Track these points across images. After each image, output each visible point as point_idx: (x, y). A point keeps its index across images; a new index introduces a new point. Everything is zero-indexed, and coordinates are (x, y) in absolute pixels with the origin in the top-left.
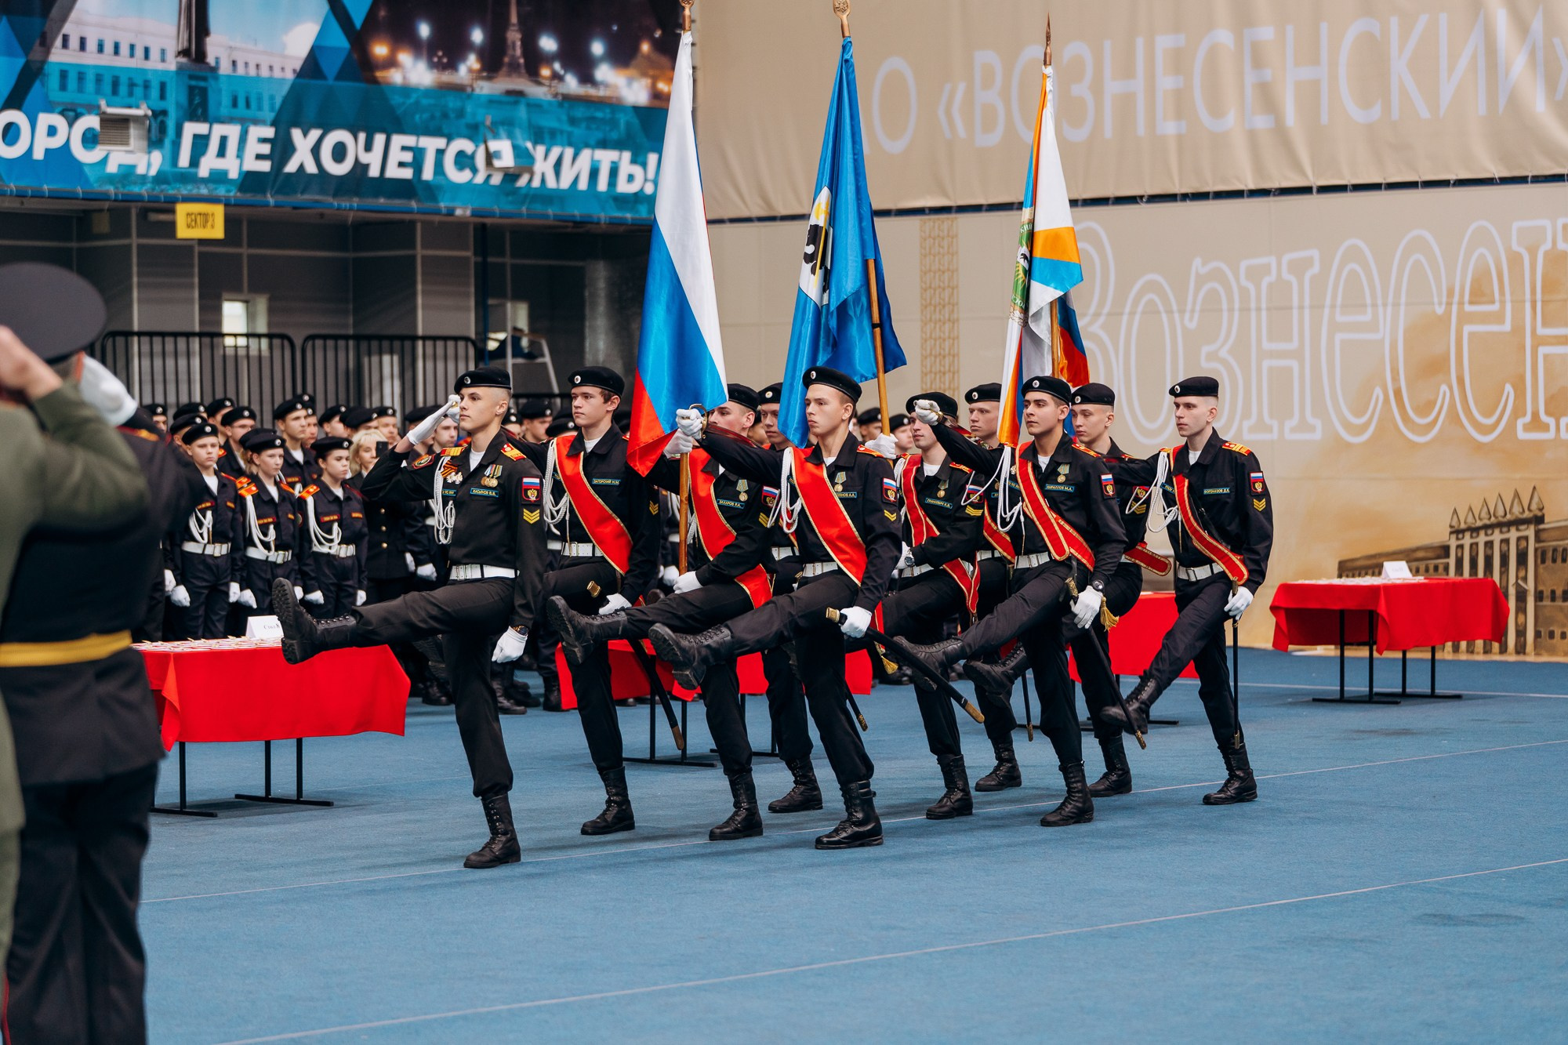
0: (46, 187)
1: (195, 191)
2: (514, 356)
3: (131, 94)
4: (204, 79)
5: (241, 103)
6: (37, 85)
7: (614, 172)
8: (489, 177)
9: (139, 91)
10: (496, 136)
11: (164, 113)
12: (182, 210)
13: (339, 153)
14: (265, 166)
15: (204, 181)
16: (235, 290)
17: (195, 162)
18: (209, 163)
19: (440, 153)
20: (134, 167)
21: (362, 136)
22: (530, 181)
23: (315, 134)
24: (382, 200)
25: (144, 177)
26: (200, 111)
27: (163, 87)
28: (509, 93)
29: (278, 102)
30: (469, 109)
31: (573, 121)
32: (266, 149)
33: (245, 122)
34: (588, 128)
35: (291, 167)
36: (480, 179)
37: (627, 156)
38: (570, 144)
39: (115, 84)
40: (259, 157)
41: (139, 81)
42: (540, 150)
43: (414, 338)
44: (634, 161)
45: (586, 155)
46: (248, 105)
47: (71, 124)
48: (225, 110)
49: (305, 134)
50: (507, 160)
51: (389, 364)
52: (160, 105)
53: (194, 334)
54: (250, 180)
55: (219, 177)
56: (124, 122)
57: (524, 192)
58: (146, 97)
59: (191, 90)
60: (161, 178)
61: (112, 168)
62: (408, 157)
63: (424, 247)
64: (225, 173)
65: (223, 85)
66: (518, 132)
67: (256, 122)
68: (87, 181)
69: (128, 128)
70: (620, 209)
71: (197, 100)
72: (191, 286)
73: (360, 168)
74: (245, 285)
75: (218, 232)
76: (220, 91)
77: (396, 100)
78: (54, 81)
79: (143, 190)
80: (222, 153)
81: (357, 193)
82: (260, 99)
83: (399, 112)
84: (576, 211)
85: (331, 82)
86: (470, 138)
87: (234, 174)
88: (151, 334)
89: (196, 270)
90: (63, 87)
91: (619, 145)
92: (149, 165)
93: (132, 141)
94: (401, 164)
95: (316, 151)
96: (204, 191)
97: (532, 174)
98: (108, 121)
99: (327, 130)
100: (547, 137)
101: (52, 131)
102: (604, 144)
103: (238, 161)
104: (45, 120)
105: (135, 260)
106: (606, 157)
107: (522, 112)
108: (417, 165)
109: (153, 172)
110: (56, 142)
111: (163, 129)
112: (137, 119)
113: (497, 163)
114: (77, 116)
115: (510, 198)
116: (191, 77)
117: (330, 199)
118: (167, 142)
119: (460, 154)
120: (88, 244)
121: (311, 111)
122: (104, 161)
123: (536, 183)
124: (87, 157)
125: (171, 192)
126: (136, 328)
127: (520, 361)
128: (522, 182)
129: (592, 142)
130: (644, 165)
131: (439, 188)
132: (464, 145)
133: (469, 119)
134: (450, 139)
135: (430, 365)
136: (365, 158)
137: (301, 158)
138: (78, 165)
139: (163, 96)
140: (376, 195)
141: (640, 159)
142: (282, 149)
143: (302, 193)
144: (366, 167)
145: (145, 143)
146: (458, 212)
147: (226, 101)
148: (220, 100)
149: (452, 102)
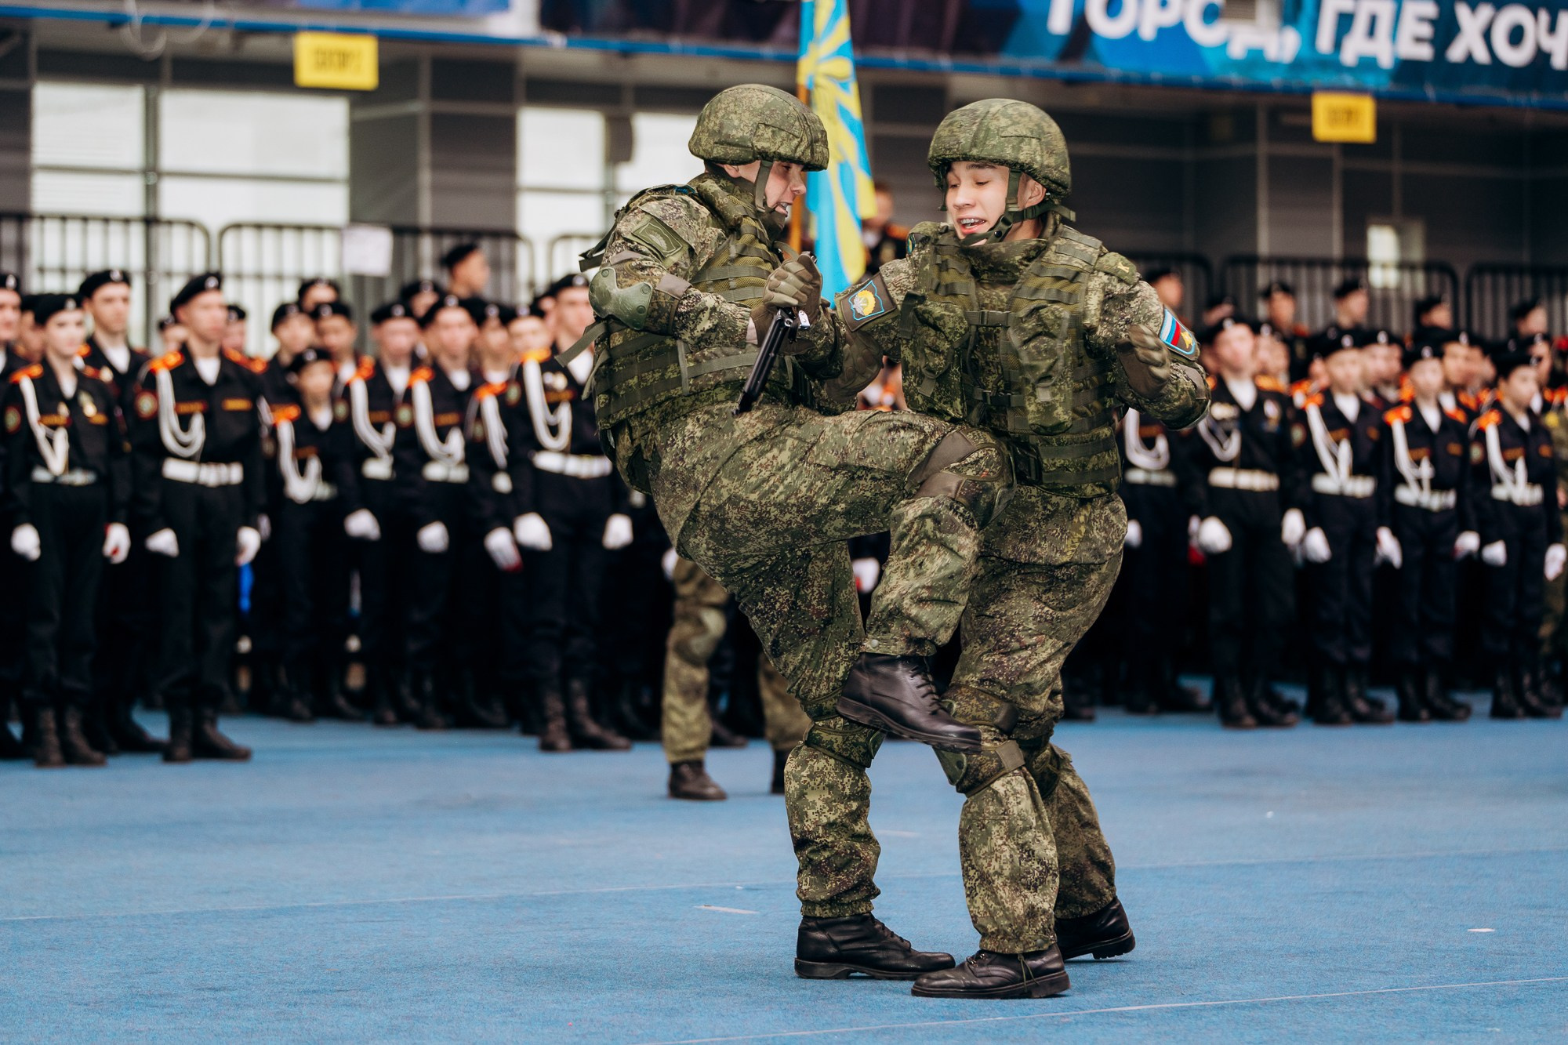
1: (1338, 82)
12: (1322, 105)
13: (1516, 36)
14: (1425, 52)
15: (1350, 68)
16: (1385, 214)
17: (1338, 44)
18: (1355, 48)
20: (1263, 50)
21: (1544, 15)
23: (1485, 12)
25: (1275, 65)
32: (1426, 30)
35: (1456, 53)
40: (1419, 40)
49: (1474, 11)
54: (1407, 69)
55: (1368, 64)
60: (1297, 65)
61: (1237, 51)
64: (1375, 59)
68: (1205, 65)
69: (1256, 3)
73: (1542, 57)
74: (1397, 207)
75: (1364, 129)
79: (1274, 79)
80: (1371, 32)
81: (1540, 89)
87: (1386, 61)
88: (1281, 262)
92: (1282, 48)
93: (1260, 17)
95: (1487, 33)
96: (1348, 80)
99: (1500, 5)
103: (1391, 45)
105: (1262, 174)
109: (1287, 57)
110: (1169, 18)
111: (1298, 4)
117: (1504, 94)
118: (1304, 18)
120: (1205, 154)
122: (1227, 42)
124: (1205, 35)
126: (1263, 253)
136: (1547, 43)
137: (1468, 44)
138: (1195, 47)
140: (1561, 88)
142: (1445, 29)
143: (1470, 87)
144: (1550, 55)
145: (1276, 20)
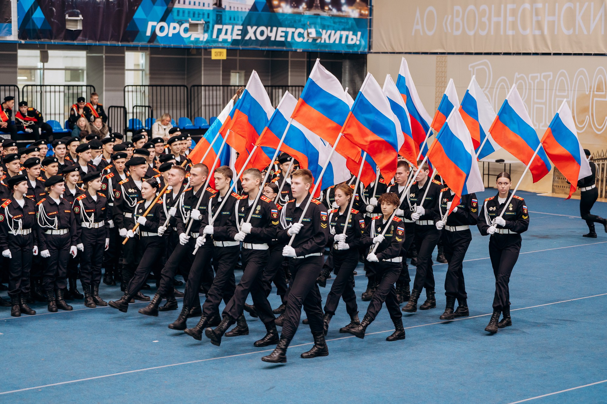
0: (172, 45)
1: (218, 45)
3: (199, 17)
4: (221, 12)
5: (232, 19)
6: (170, 15)
7: (347, 38)
8: (308, 40)
9: (201, 16)
10: (310, 28)
11: (209, 22)
12: (213, 51)
13: (262, 33)
14: (239, 38)
15: (221, 42)
16: (235, 70)
17: (218, 37)
18: (222, 37)
19: (293, 33)
20: (199, 38)
21: (269, 28)
22: (321, 41)
23: (255, 28)
24: (275, 47)
25: (202, 41)
26: (220, 22)
27: (208, 15)
28: (315, 14)
29: (244, 19)
30: (302, 19)
31: (334, 23)
32: (240, 32)
33: (233, 25)
34: (339, 25)
35: (247, 38)
36: (305, 40)
37: (351, 33)
38: (333, 30)
39: (194, 14)
40: (238, 35)
41: (201, 13)
42: (324, 31)
44: (353, 34)
45: (338, 33)
46: (234, 20)
47: (180, 26)
48: (227, 21)
49: (252, 28)
50: (314, 35)
51: (280, 92)
52: (207, 20)
53: (220, 86)
54: (235, 42)
55: (225, 41)
56: (196, 25)
57: (319, 44)
58: (203, 18)
59: (217, 15)
60: (207, 42)
61: (192, 39)
62: (283, 34)
63: (291, 58)
64: (227, 40)
65: (227, 14)
66: (317, 26)
67: (237, 24)
68: (185, 43)
69: (198, 27)
70: (349, 48)
71: (219, 18)
72: (220, 70)
73: (268, 38)
74: (238, 68)
75: (224, 57)
76: (226, 15)
77: (280, 17)
78: (175, 13)
79: (201, 45)
80: (226, 34)
81: (268, 45)
82: (238, 17)
83: (281, 21)
84: (334, 49)
85: (260, 12)
86: (303, 28)
87: (230, 40)
88: (208, 86)
89: (221, 65)
90: (178, 15)
91: (349, 30)
92: (204, 38)
93: (199, 30)
94: (281, 36)
95: (255, 33)
96: (220, 45)
97: (321, 39)
98: (191, 25)
99: (258, 26)
100: (326, 28)
101: (174, 28)
102: (344, 29)
103: (231, 36)
104: (172, 25)
105: (203, 62)
106: (344, 33)
107: (319, 20)
108: (286, 37)
109: (205, 40)
110: (176, 31)
111: (208, 27)
112: (200, 24)
113: (310, 36)
114: (182, 24)
115: (314, 46)
116: (217, 12)
117: (259, 47)
118: (210, 31)
119: (300, 33)
120: (190, 57)
121: (254, 20)
122: (190, 37)
123: (323, 41)
124: (185, 35)
125: (210, 46)
126: (203, 84)
128: (318, 41)
129: (340, 29)
130: (356, 36)
131: (293, 43)
132: (301, 30)
133: (302, 23)
134: (296, 28)
136: (270, 35)
137: (250, 35)
138: (182, 38)
139: (208, 17)
140: (273, 45)
141: (355, 34)
142: (244, 32)
143: (251, 45)
144: (270, 37)
145: (203, 31)
146: (298, 51)
147: (228, 18)
148: (226, 18)
149: (297, 18)
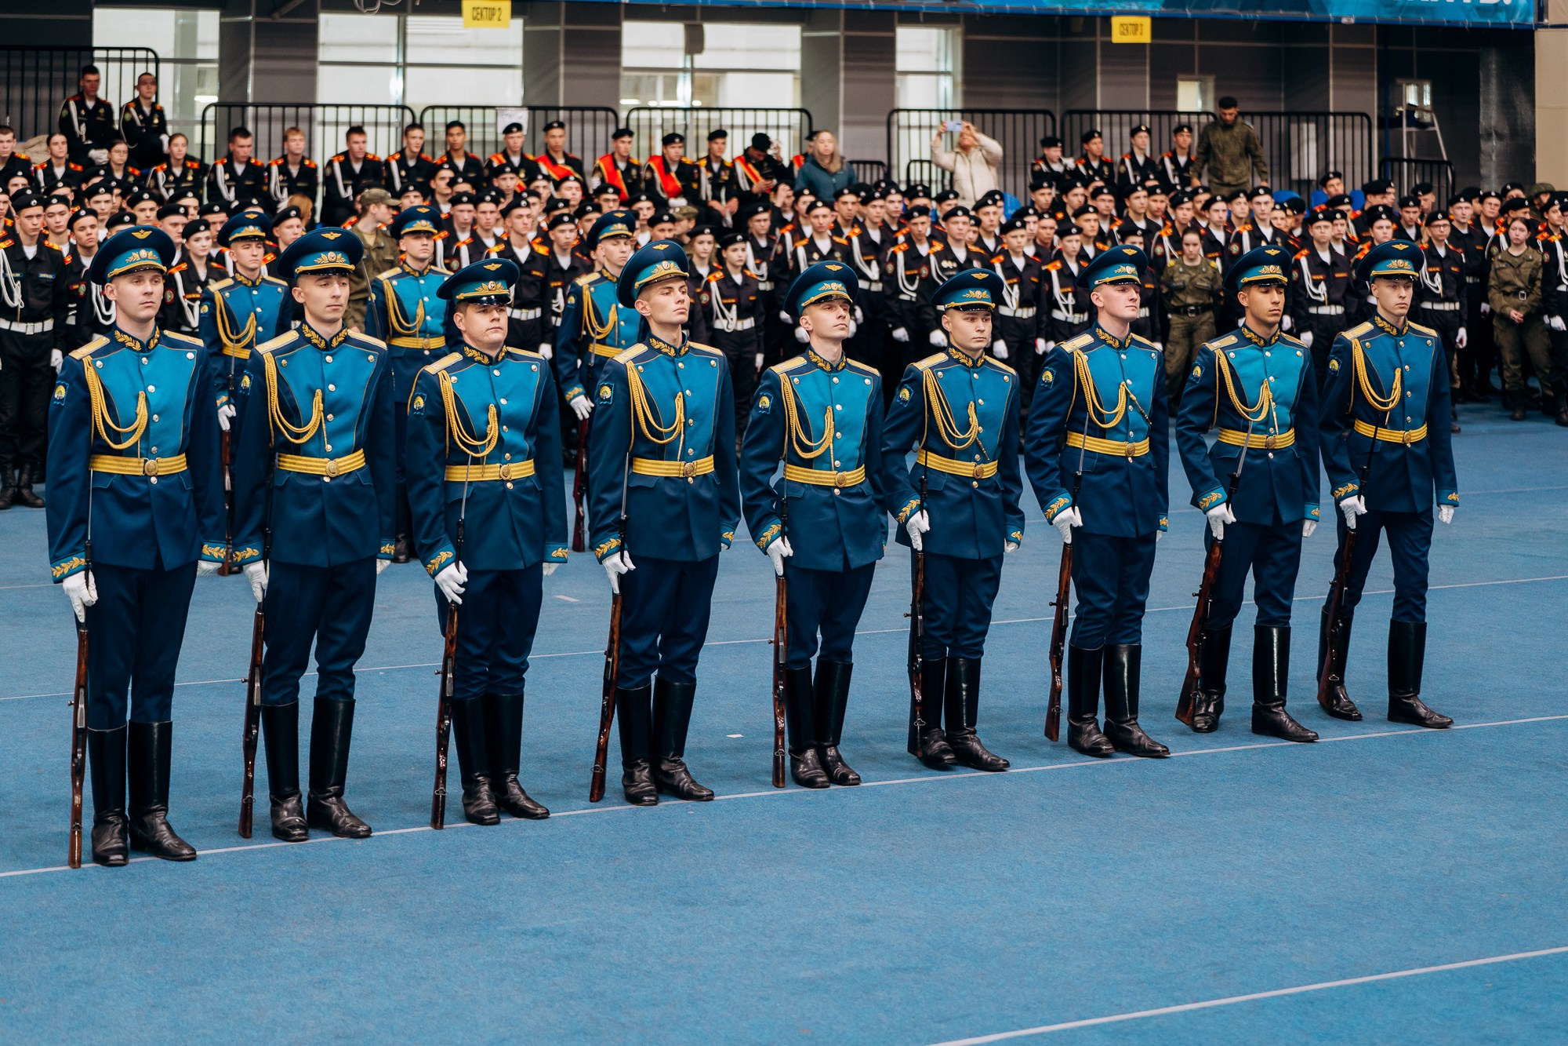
0: (1007, 6)
1: (1127, 8)
2: (1408, 125)
12: (1116, 21)
16: (1189, 72)
24: (1281, 12)
43: (1327, 114)
51: (1310, 130)
53: (1145, 112)
63: (1335, 41)
68: (1041, 1)
70: (1483, 16)
72: (1144, 72)
75: (1145, 36)
84: (1444, 18)
88: (1110, 112)
89: (1148, 61)
115: (1388, 9)
117: (1238, 12)
120: (1067, 40)
125: (1108, 8)
126: (1099, 107)
127: (1413, 129)
131: (1329, 2)
135: (1340, 132)
143: (1215, 7)
146: (1344, 21)
